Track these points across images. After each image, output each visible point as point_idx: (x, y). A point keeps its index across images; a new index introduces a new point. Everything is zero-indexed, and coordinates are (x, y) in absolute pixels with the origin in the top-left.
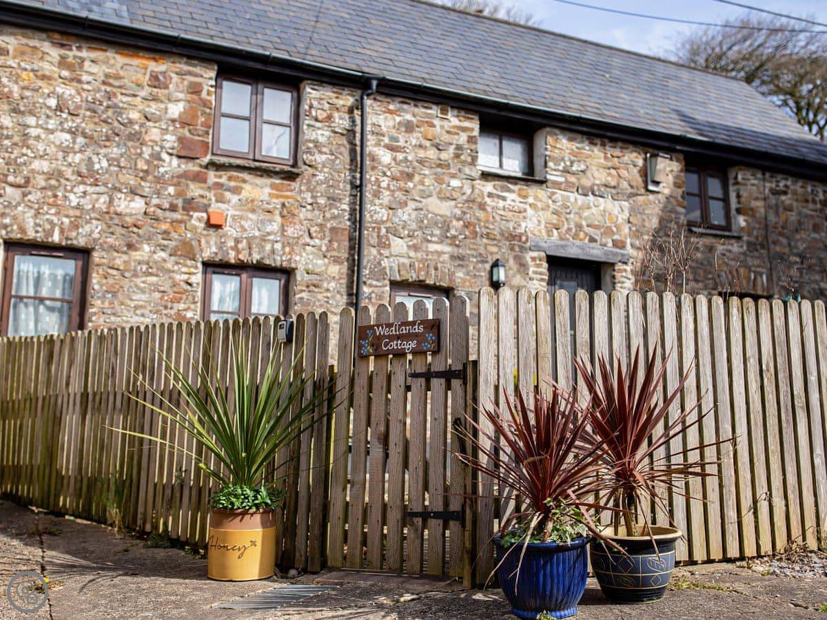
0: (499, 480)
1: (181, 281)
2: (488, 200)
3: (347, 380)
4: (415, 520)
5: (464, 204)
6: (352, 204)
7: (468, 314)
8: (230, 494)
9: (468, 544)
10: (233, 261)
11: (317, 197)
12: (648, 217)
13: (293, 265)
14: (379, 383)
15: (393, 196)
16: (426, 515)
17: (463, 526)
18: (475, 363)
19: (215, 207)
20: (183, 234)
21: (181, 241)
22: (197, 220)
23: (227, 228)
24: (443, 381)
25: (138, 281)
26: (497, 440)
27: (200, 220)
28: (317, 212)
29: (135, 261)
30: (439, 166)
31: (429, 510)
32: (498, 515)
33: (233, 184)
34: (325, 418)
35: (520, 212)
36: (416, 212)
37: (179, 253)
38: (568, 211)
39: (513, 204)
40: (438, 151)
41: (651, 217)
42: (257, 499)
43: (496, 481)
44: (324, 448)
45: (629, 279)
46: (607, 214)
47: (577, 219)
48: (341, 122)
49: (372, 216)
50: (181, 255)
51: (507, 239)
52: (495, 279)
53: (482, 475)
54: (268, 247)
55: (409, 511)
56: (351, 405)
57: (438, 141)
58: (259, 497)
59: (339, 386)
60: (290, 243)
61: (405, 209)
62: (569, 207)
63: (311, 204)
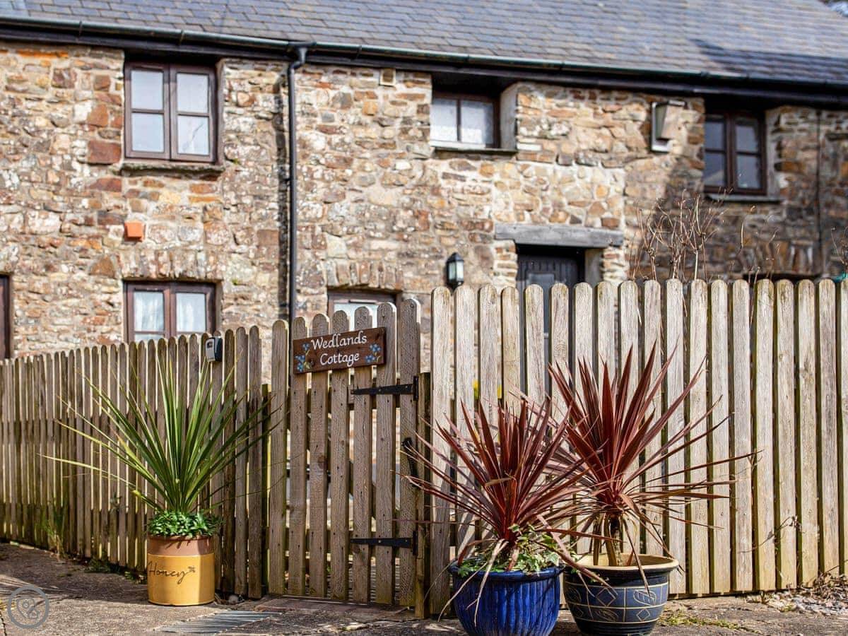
0: (456, 505)
1: (102, 301)
2: (442, 182)
3: (282, 400)
4: (361, 547)
5: (413, 189)
6: (282, 201)
7: (419, 320)
8: (166, 521)
9: (420, 573)
10: (154, 276)
11: (241, 196)
12: (650, 186)
13: (219, 277)
14: (318, 401)
15: (328, 187)
16: (373, 542)
17: (415, 553)
18: (428, 376)
19: (132, 218)
20: (101, 251)
21: (98, 258)
22: (114, 233)
23: (146, 241)
24: (390, 397)
25: (59, 304)
26: (454, 461)
27: (117, 234)
28: (242, 214)
29: (55, 283)
30: (383, 146)
31: (377, 537)
32: (455, 541)
33: (149, 190)
34: (260, 441)
35: (482, 194)
36: (356, 205)
37: (98, 271)
38: (544, 187)
39: (474, 184)
40: (380, 128)
41: (654, 186)
42: (193, 525)
43: (452, 506)
44: (260, 473)
45: (622, 266)
46: (596, 187)
47: (556, 196)
48: (265, 104)
49: (304, 214)
50: (100, 274)
51: (466, 228)
52: (451, 276)
53: (436, 500)
54: (191, 258)
55: (354, 537)
56: (288, 426)
57: (380, 115)
58: (195, 523)
59: (274, 406)
60: (215, 252)
61: (344, 202)
62: (545, 183)
63: (235, 205)
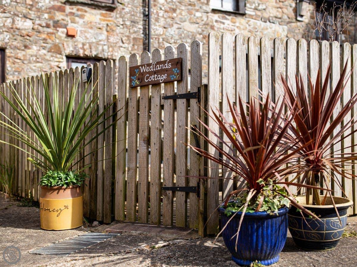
1: (55, 66)
2: (215, 24)
5: (203, 26)
6: (144, 25)
10: (82, 55)
11: (125, 21)
12: (297, 35)
15: (166, 21)
19: (70, 26)
20: (54, 41)
21: (53, 44)
22: (61, 32)
23: (77, 37)
25: (32, 66)
27: (63, 32)
28: (125, 29)
29: (29, 55)
30: (190, 5)
33: (79, 13)
35: (232, 31)
36: (178, 30)
37: (53, 50)
38: (256, 30)
39: (228, 26)
46: (276, 32)
47: (261, 35)
49: (155, 32)
50: (54, 52)
54: (100, 48)
60: (112, 46)
61: (172, 28)
62: (256, 29)
63: (122, 25)
